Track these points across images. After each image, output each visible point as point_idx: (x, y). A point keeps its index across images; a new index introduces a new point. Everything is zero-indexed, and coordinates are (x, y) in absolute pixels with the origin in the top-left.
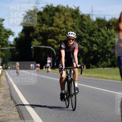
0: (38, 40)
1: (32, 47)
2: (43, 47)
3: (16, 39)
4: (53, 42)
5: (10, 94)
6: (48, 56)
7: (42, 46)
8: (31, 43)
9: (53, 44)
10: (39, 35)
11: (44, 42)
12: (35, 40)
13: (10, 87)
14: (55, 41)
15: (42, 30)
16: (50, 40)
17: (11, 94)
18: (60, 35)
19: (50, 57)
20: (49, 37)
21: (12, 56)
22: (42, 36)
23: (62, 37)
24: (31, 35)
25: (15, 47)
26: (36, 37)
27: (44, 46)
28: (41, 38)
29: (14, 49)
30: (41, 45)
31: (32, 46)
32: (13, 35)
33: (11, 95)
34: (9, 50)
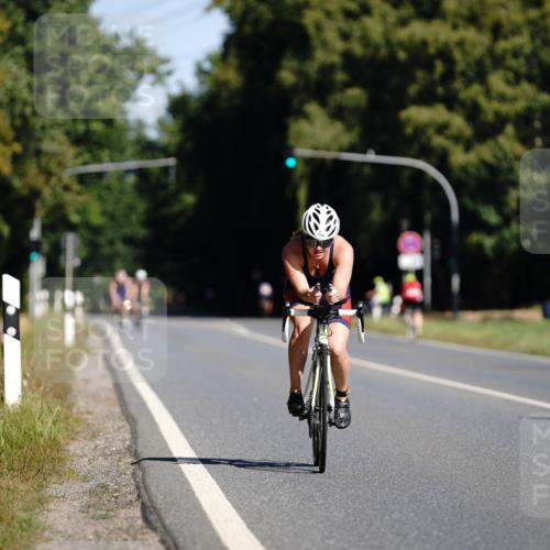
0: (338, 114)
1: (291, 163)
2: (371, 157)
3: (178, 106)
4: (442, 129)
5: (138, 488)
6: (405, 224)
7: (364, 152)
8: (283, 131)
9: (438, 141)
10: (340, 76)
11: (379, 127)
12: (313, 108)
13: (134, 434)
14: (458, 122)
15: (365, 40)
16: (417, 115)
17: (141, 488)
18: (497, 81)
19: (418, 228)
20: (413, 90)
21: (153, 220)
22: (363, 85)
23: (509, 91)
24: (287, 76)
25: (171, 162)
26: (320, 89)
27: (378, 153)
28: (355, 95)
29: (165, 169)
30: (352, 149)
31: (292, 156)
32: (160, 78)
33: (143, 492)
34: (131, 179)
